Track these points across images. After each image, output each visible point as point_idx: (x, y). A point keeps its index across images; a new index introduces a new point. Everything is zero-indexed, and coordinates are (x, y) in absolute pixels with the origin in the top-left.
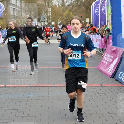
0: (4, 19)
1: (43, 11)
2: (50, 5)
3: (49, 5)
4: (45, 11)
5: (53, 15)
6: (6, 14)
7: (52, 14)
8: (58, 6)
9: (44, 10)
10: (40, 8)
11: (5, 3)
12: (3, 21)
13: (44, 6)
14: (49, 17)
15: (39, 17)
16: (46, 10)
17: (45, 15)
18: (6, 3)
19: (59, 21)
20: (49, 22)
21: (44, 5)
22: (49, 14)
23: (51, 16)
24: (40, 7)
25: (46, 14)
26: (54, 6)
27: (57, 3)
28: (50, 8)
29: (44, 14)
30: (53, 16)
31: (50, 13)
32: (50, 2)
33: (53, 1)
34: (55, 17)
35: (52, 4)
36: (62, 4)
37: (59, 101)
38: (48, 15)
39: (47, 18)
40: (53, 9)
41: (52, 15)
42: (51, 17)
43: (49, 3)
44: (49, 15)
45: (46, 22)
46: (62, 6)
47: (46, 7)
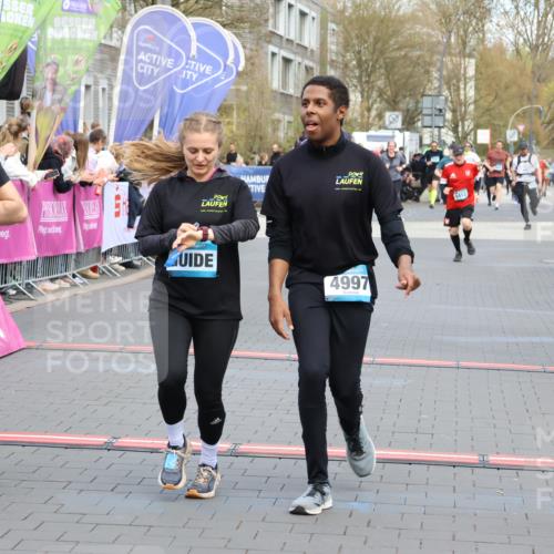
0: (235, 113)
1: (436, 75)
2: (472, 42)
3: (464, 44)
4: (445, 73)
5: (483, 93)
6: (244, 88)
7: (477, 89)
8: (511, 49)
9: (440, 70)
10: (419, 57)
11: (247, 31)
12: (229, 123)
13: (441, 48)
14: (466, 104)
15: (411, 106)
16: (450, 66)
17: (446, 93)
18: (250, 32)
19: (514, 127)
20: (460, 129)
21: (439, 42)
22: (462, 92)
23: (475, 102)
24: (418, 53)
25: (449, 89)
26: (490, 50)
27: (509, 36)
28: (473, 61)
29: (440, 87)
30: (482, 102)
31: (472, 84)
32: (471, 28)
33: (488, 26)
34: (493, 104)
35: (482, 40)
36: (534, 37)
37: (510, 543)
38: (459, 95)
39: (454, 111)
40: (487, 65)
41: (481, 98)
42: (472, 107)
43: (466, 31)
44: (462, 97)
45: (443, 130)
46: (534, 48)
47: (450, 54)
